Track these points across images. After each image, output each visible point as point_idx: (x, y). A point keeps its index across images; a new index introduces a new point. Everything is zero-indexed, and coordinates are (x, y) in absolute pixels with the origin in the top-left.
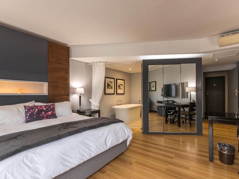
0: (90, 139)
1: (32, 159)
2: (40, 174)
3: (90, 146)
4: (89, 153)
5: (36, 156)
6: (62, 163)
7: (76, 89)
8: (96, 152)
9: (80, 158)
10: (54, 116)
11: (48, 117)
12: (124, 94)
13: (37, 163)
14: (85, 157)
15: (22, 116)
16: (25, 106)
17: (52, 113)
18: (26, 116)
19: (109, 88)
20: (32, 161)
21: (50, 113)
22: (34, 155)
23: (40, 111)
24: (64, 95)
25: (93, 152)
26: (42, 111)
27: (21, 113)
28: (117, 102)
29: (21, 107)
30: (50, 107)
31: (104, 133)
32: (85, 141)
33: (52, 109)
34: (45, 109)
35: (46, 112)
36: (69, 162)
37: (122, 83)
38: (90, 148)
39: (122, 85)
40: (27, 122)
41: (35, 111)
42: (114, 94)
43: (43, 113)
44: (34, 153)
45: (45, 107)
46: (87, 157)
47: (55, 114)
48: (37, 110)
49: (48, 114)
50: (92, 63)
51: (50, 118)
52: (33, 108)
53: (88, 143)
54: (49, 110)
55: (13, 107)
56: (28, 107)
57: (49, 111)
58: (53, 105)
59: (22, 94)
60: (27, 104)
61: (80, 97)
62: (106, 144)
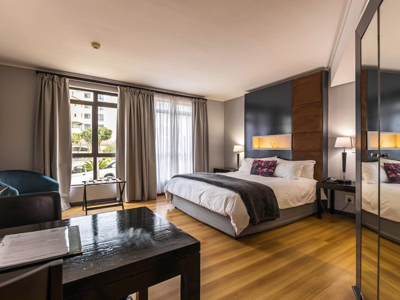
7: (336, 138)
10: (269, 174)
11: (263, 174)
24: (313, 151)
26: (260, 166)
34: (263, 165)
49: (263, 171)
62: (200, 198)
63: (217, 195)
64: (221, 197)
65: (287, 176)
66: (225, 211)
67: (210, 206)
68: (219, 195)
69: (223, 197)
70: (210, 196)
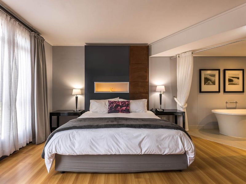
0: (121, 136)
1: (74, 136)
2: (75, 147)
3: (119, 142)
4: (117, 148)
5: (77, 134)
6: (91, 147)
7: (156, 86)
8: (126, 151)
9: (107, 149)
10: (128, 111)
11: (123, 111)
12: (243, 92)
13: (75, 139)
14: (112, 151)
15: (106, 108)
16: (109, 101)
17: (126, 108)
18: (109, 108)
19: (209, 83)
20: (73, 137)
21: (124, 108)
22: (76, 134)
23: (117, 106)
24: (143, 93)
25: (121, 149)
26: (119, 105)
27: (107, 106)
28: (225, 104)
29: (106, 102)
30: (125, 103)
31: (140, 135)
32: (116, 136)
33: (126, 105)
34: (121, 104)
35: (121, 107)
36: (97, 148)
37: (239, 75)
38: (119, 144)
39: (238, 78)
40: (109, 113)
41: (114, 105)
42: (219, 92)
43: (119, 107)
44: (77, 132)
45: (121, 103)
46: (114, 151)
47: (129, 109)
48: (115, 105)
49: (123, 109)
50: (176, 55)
51: (124, 113)
52: (113, 103)
53: (118, 138)
54: (124, 105)
55: (103, 101)
56: (110, 101)
57: (124, 107)
58: (128, 101)
59: (112, 92)
60: (110, 100)
61: (161, 95)
62: (140, 147)
63: (166, 138)
64: (173, 137)
65: (140, 111)
66: (185, 149)
67: (161, 151)
68: (169, 136)
69: (175, 138)
70: (157, 141)
